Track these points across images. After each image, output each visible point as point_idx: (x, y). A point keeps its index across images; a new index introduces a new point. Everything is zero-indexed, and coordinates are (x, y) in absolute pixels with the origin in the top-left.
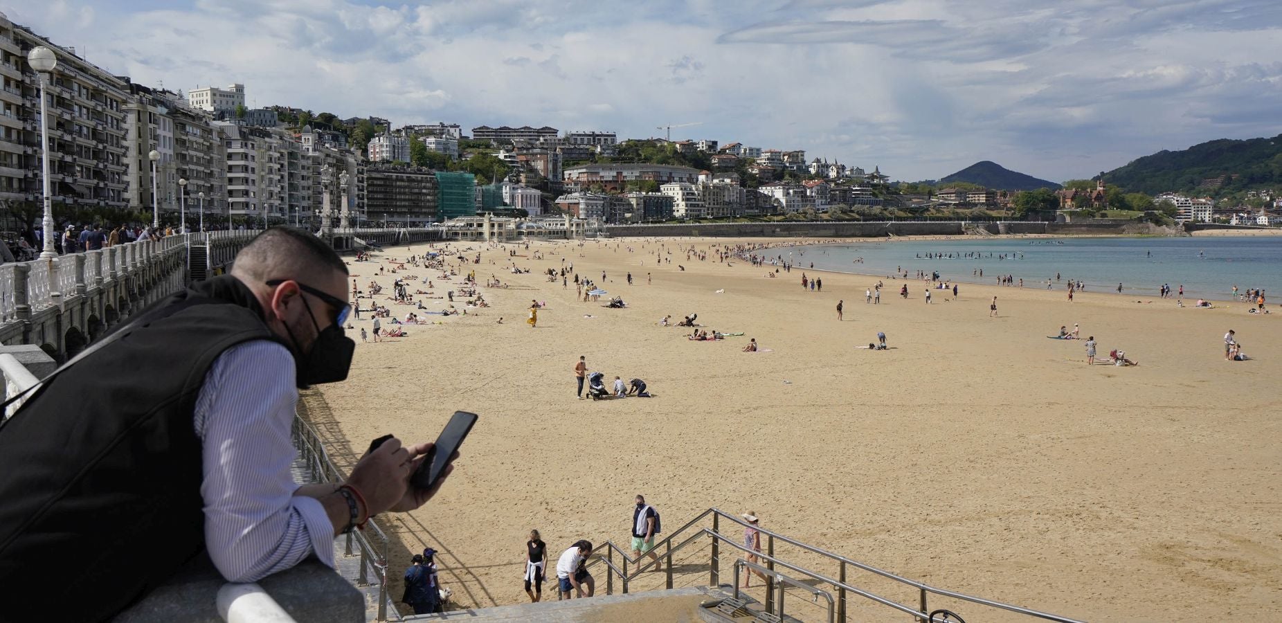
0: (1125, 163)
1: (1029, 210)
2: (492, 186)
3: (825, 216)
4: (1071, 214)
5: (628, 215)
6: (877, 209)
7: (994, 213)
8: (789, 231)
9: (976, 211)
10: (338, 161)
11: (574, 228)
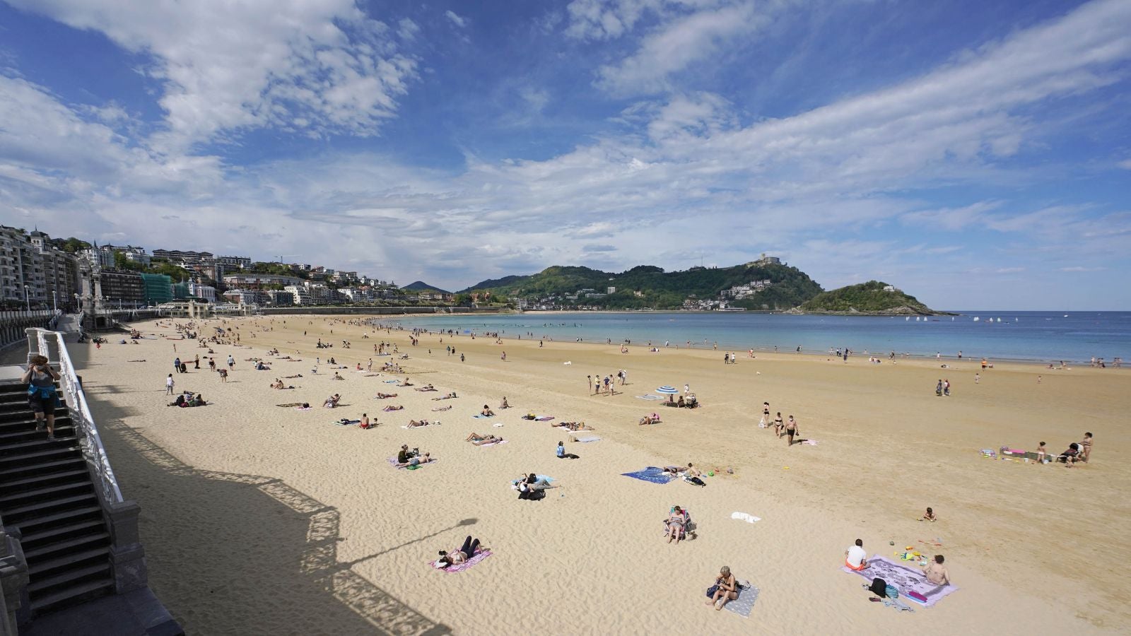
0: (476, 284)
1: (461, 302)
2: (182, 284)
3: (373, 304)
4: (478, 304)
5: (269, 303)
6: (396, 301)
7: (446, 304)
8: (357, 311)
9: (439, 302)
10: (66, 260)
11: (245, 310)
